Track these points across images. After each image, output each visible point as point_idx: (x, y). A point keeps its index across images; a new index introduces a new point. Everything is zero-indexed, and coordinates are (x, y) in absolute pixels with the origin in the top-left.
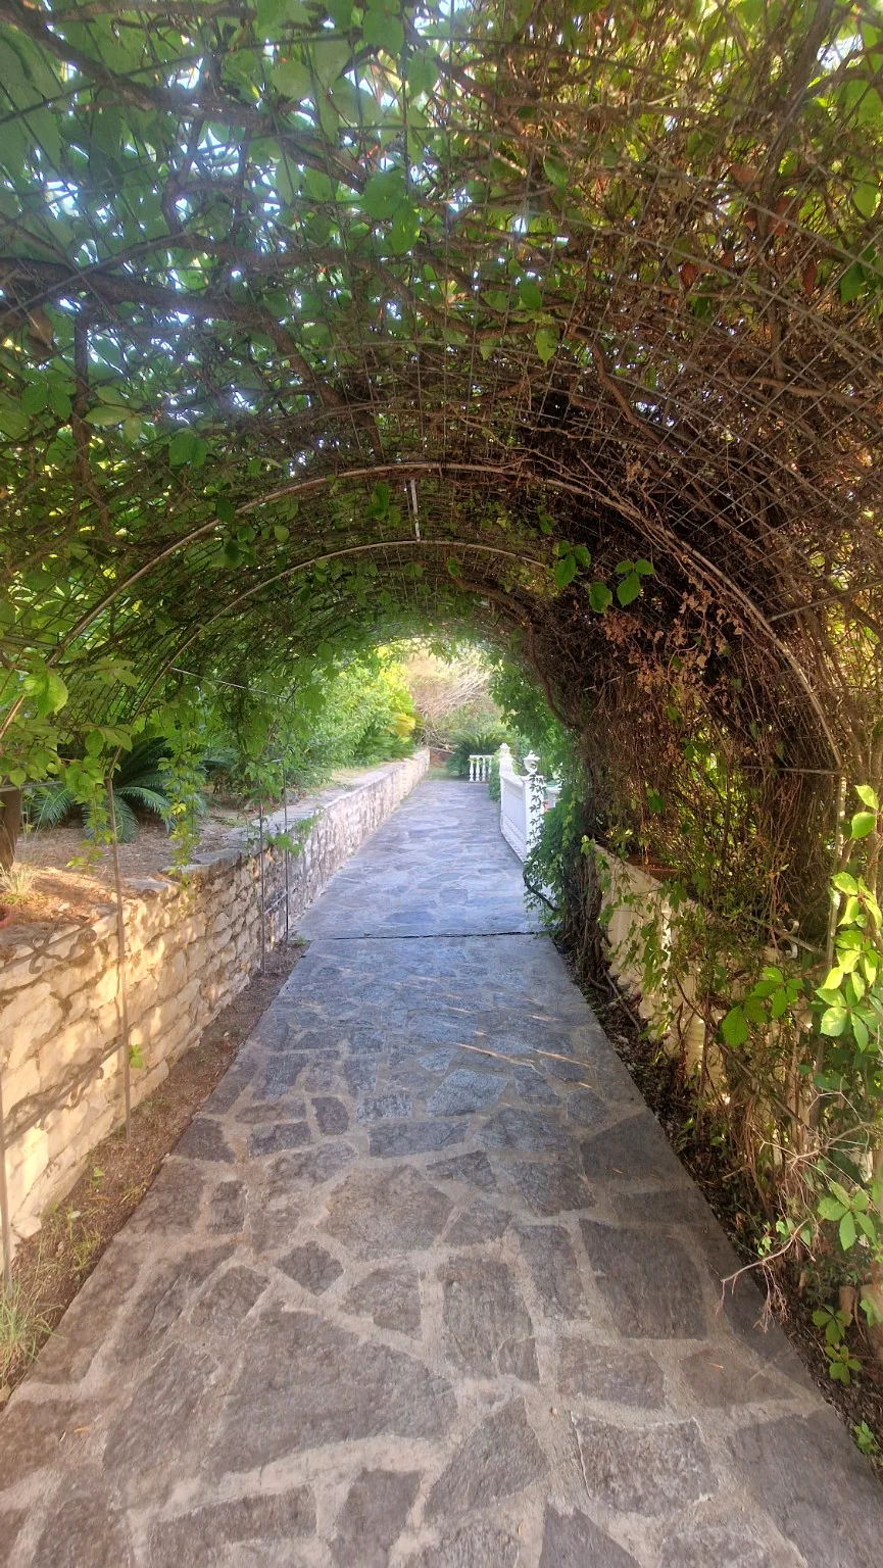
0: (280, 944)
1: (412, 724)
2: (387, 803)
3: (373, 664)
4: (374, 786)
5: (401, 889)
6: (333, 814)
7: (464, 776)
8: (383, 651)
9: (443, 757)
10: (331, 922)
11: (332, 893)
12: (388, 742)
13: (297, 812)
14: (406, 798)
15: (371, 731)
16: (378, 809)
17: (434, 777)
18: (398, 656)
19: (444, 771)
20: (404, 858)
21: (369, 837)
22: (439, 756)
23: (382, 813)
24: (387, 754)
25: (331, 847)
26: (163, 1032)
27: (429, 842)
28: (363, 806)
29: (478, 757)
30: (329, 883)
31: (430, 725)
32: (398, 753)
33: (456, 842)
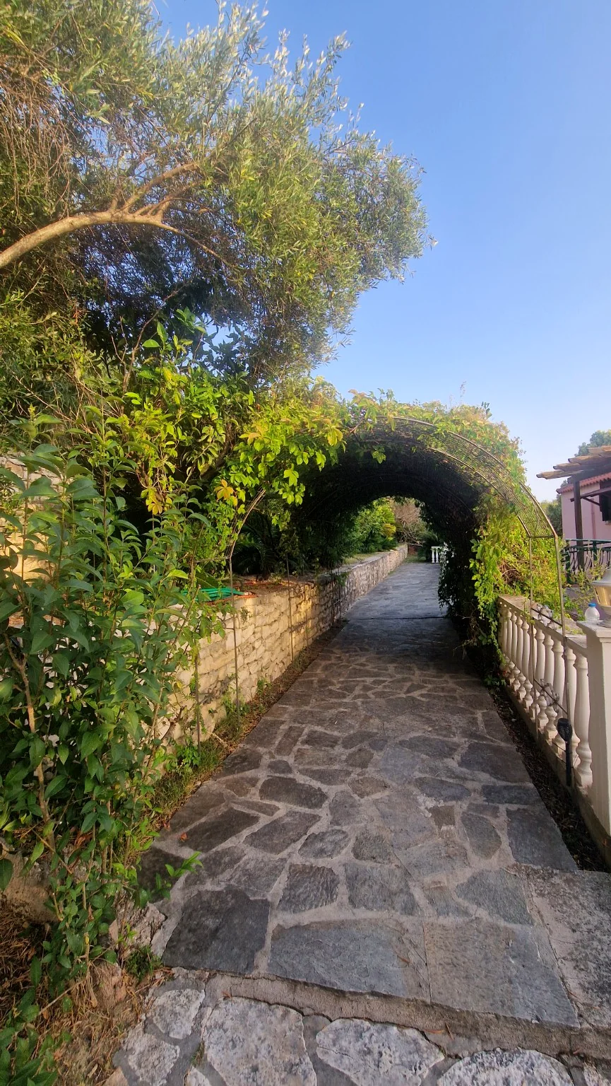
0: (338, 620)
1: (394, 529)
2: (380, 573)
3: (371, 508)
4: (372, 563)
5: (387, 606)
6: (355, 573)
7: (429, 560)
8: (375, 503)
9: (416, 549)
10: (357, 615)
11: (356, 607)
12: (380, 540)
13: (343, 569)
14: (392, 572)
15: (371, 534)
16: (375, 576)
17: (410, 561)
18: (381, 503)
19: (416, 558)
20: (388, 596)
21: (371, 589)
22: (413, 549)
23: (378, 578)
24: (380, 547)
25: (354, 588)
26: (312, 628)
27: (403, 590)
28: (368, 572)
29: (437, 548)
30: (354, 604)
31: (407, 529)
32: (386, 546)
33: (417, 590)
